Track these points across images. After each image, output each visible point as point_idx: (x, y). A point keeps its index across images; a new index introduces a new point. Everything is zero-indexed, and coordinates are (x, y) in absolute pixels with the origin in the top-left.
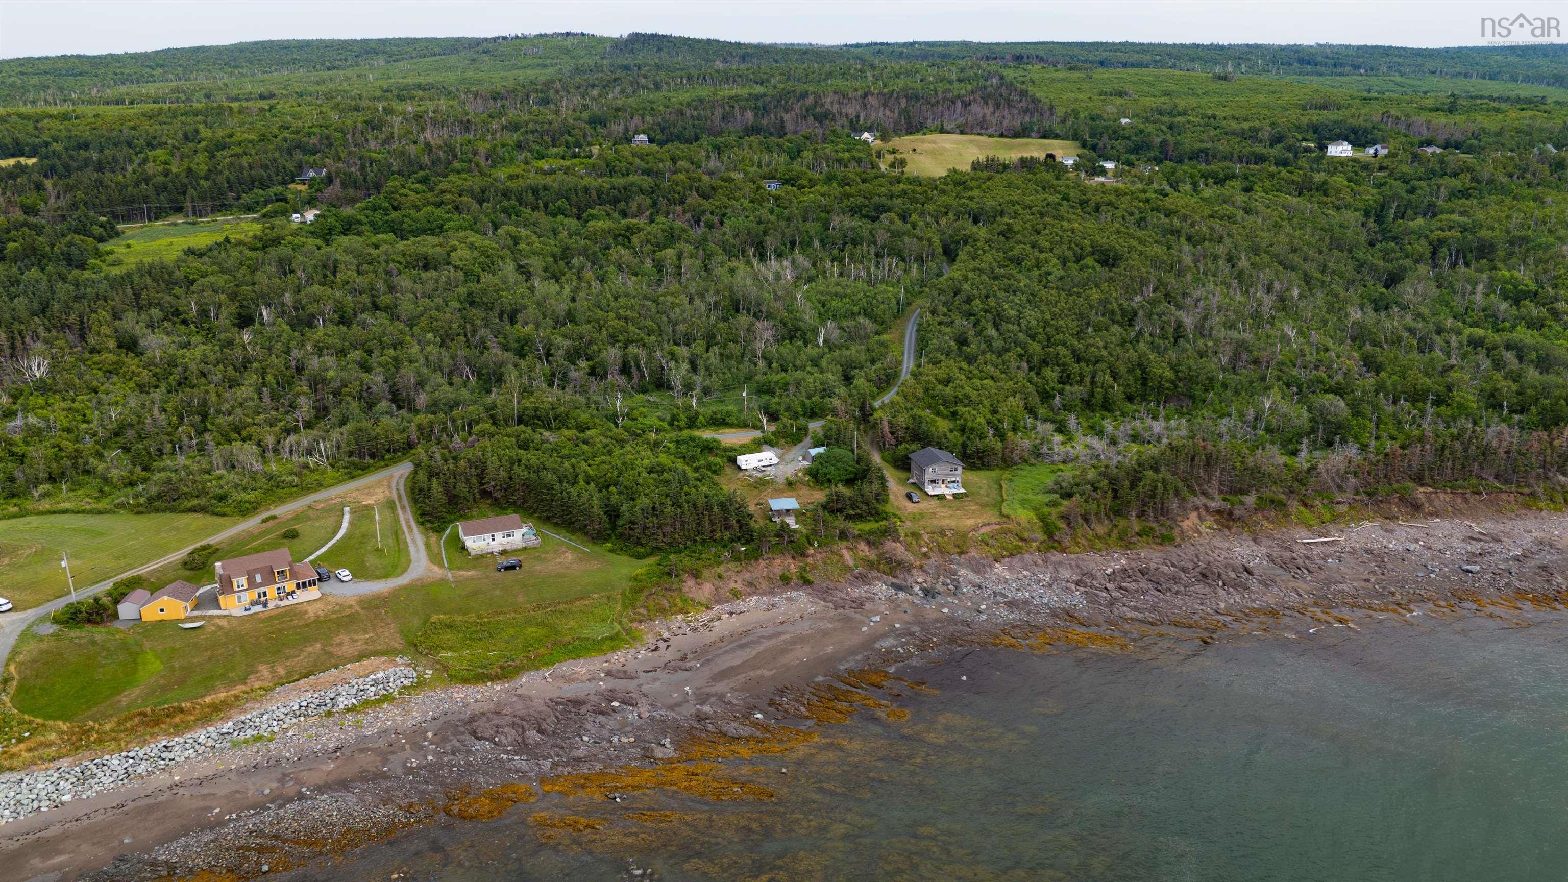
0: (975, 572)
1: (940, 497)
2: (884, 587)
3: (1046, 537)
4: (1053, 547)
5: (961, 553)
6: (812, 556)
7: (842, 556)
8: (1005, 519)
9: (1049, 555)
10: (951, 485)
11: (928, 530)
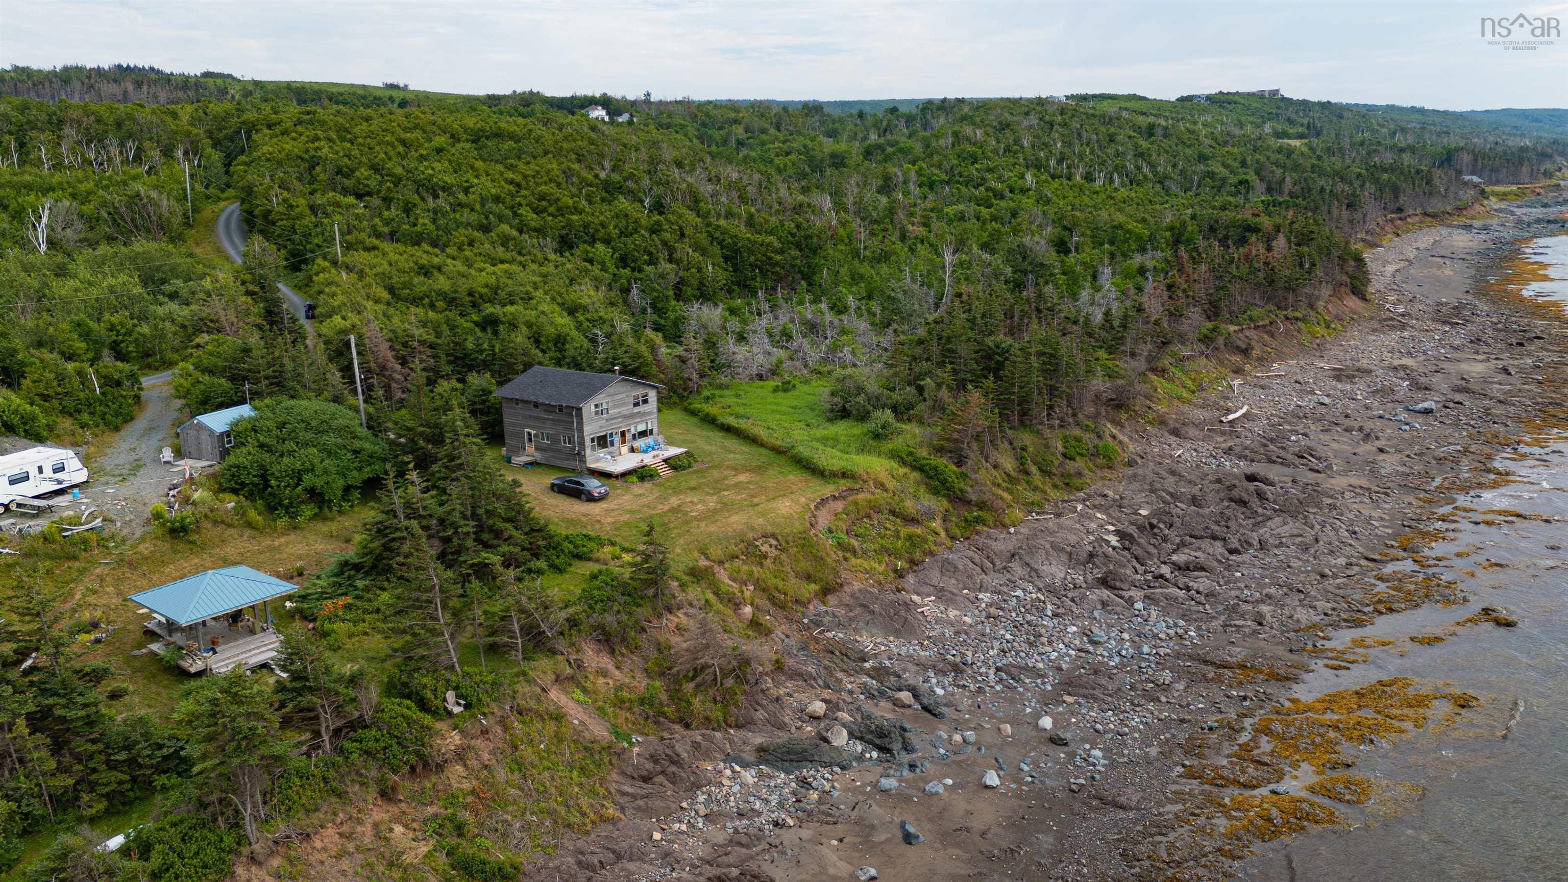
0: (898, 634)
1: (642, 474)
2: (749, 776)
3: (945, 503)
4: (978, 520)
5: (826, 591)
6: (460, 755)
7: (558, 717)
8: (844, 484)
9: (981, 540)
10: (640, 443)
11: (716, 552)
